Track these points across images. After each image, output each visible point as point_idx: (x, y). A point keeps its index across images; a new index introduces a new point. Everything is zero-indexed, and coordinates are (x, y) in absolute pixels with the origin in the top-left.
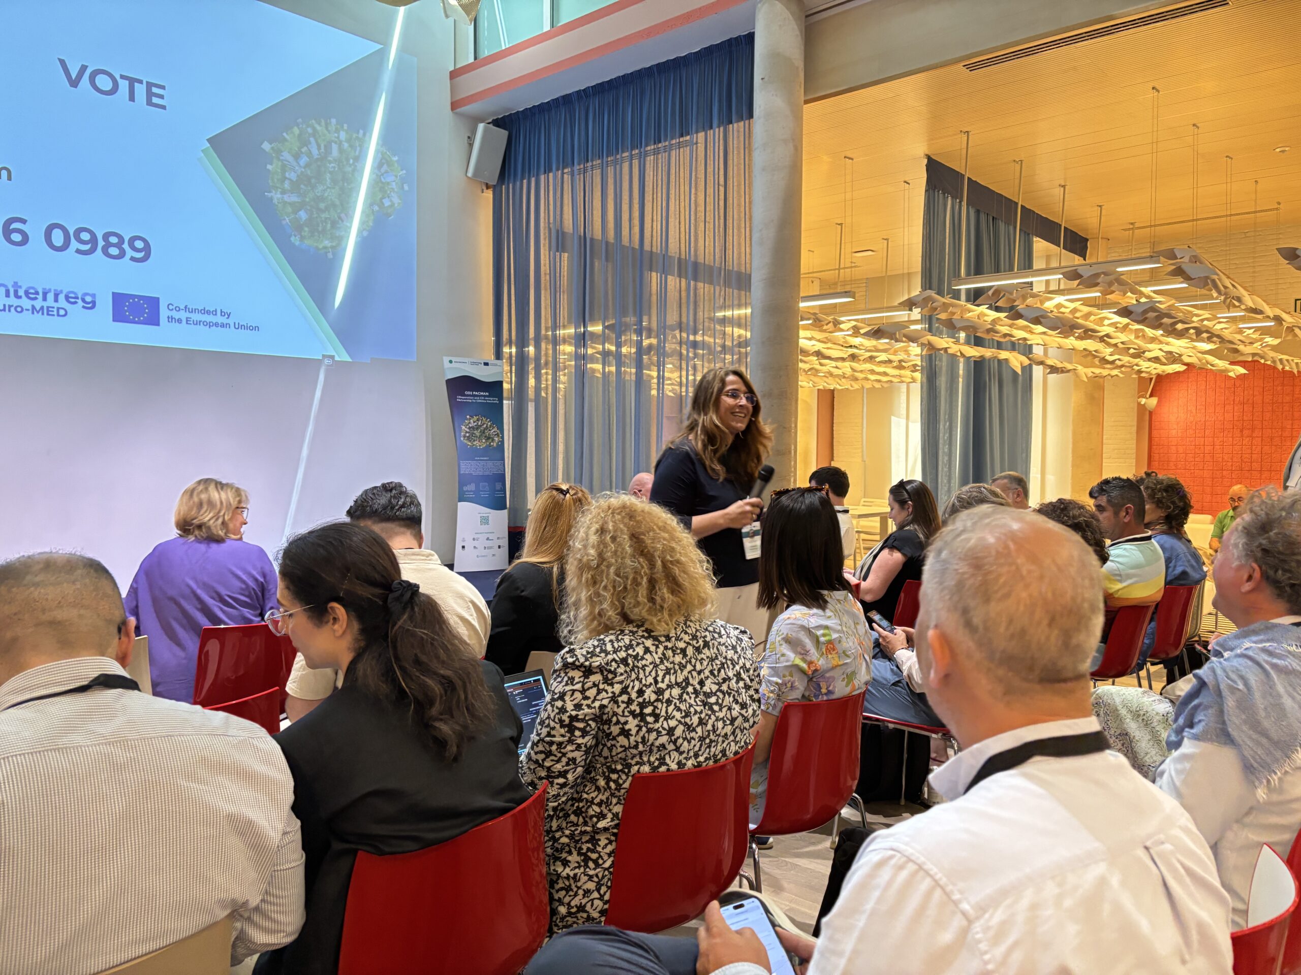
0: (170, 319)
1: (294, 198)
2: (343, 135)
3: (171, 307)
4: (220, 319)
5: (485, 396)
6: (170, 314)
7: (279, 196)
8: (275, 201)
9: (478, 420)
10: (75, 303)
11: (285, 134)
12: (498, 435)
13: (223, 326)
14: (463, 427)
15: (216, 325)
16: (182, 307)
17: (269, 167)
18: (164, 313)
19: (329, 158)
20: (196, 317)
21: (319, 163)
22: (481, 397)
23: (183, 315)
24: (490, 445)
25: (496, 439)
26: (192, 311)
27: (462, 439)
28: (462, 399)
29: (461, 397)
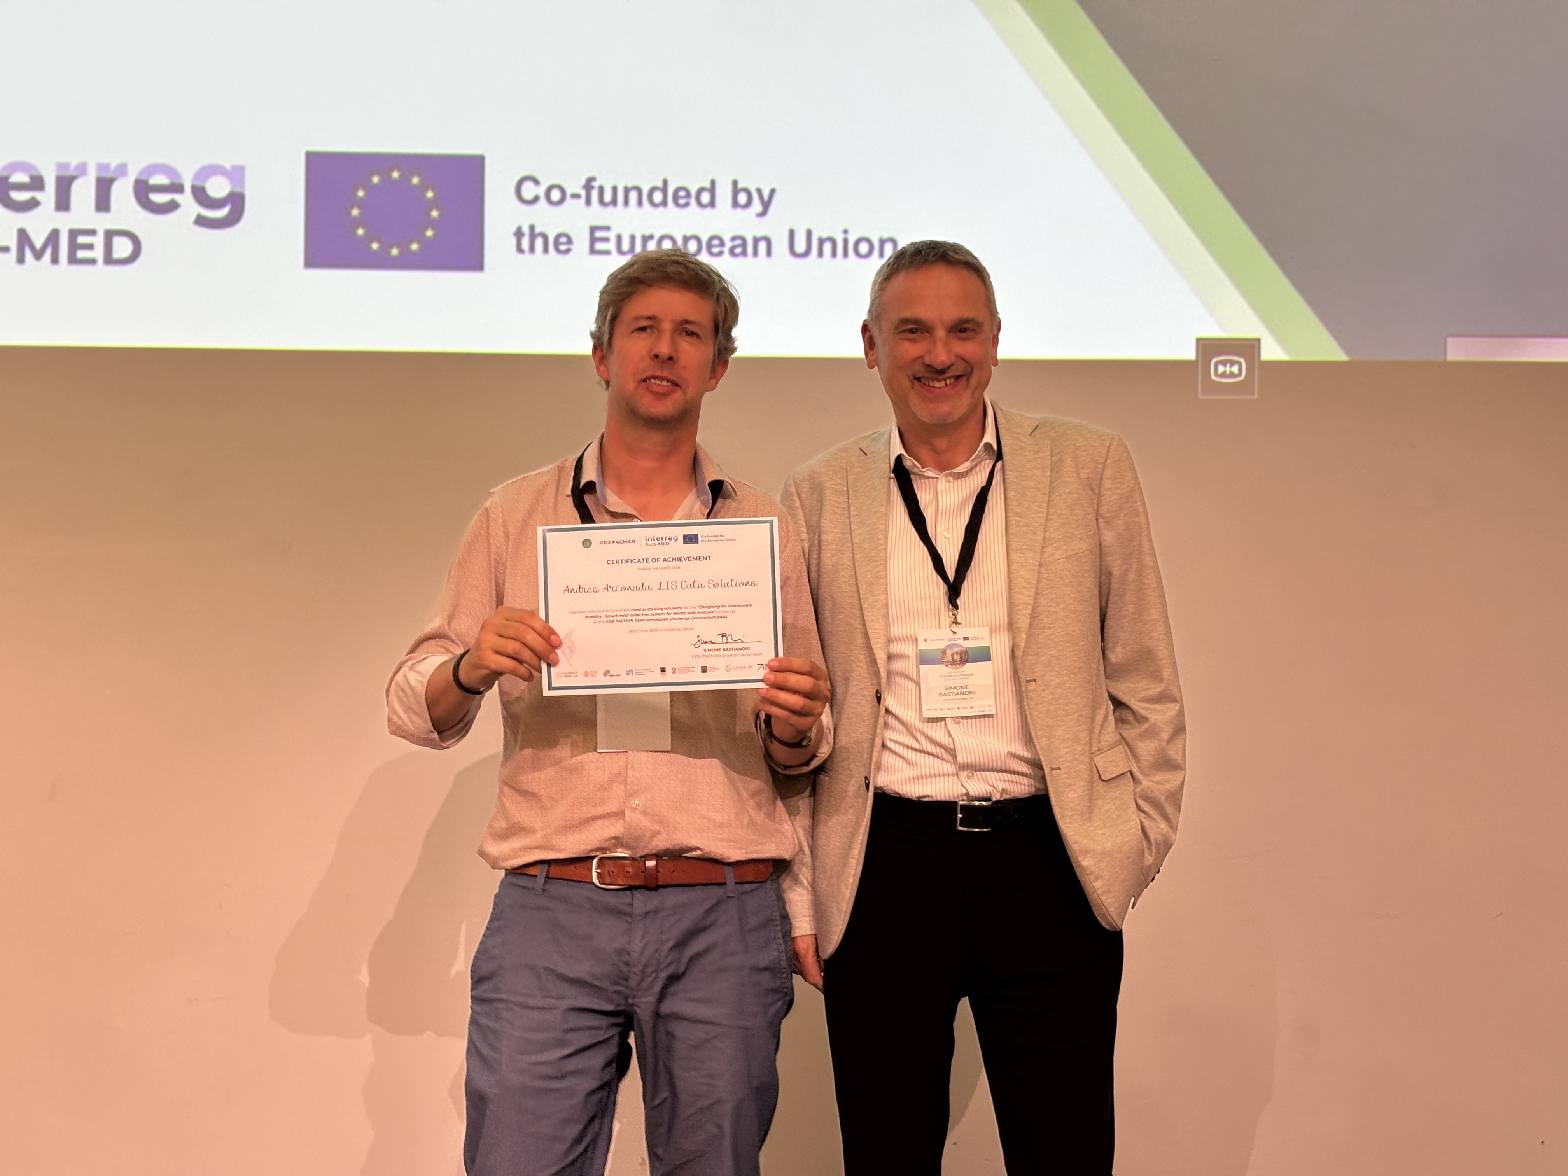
0: (526, 239)
3: (528, 191)
4: (726, 220)
6: (526, 217)
18: (501, 217)
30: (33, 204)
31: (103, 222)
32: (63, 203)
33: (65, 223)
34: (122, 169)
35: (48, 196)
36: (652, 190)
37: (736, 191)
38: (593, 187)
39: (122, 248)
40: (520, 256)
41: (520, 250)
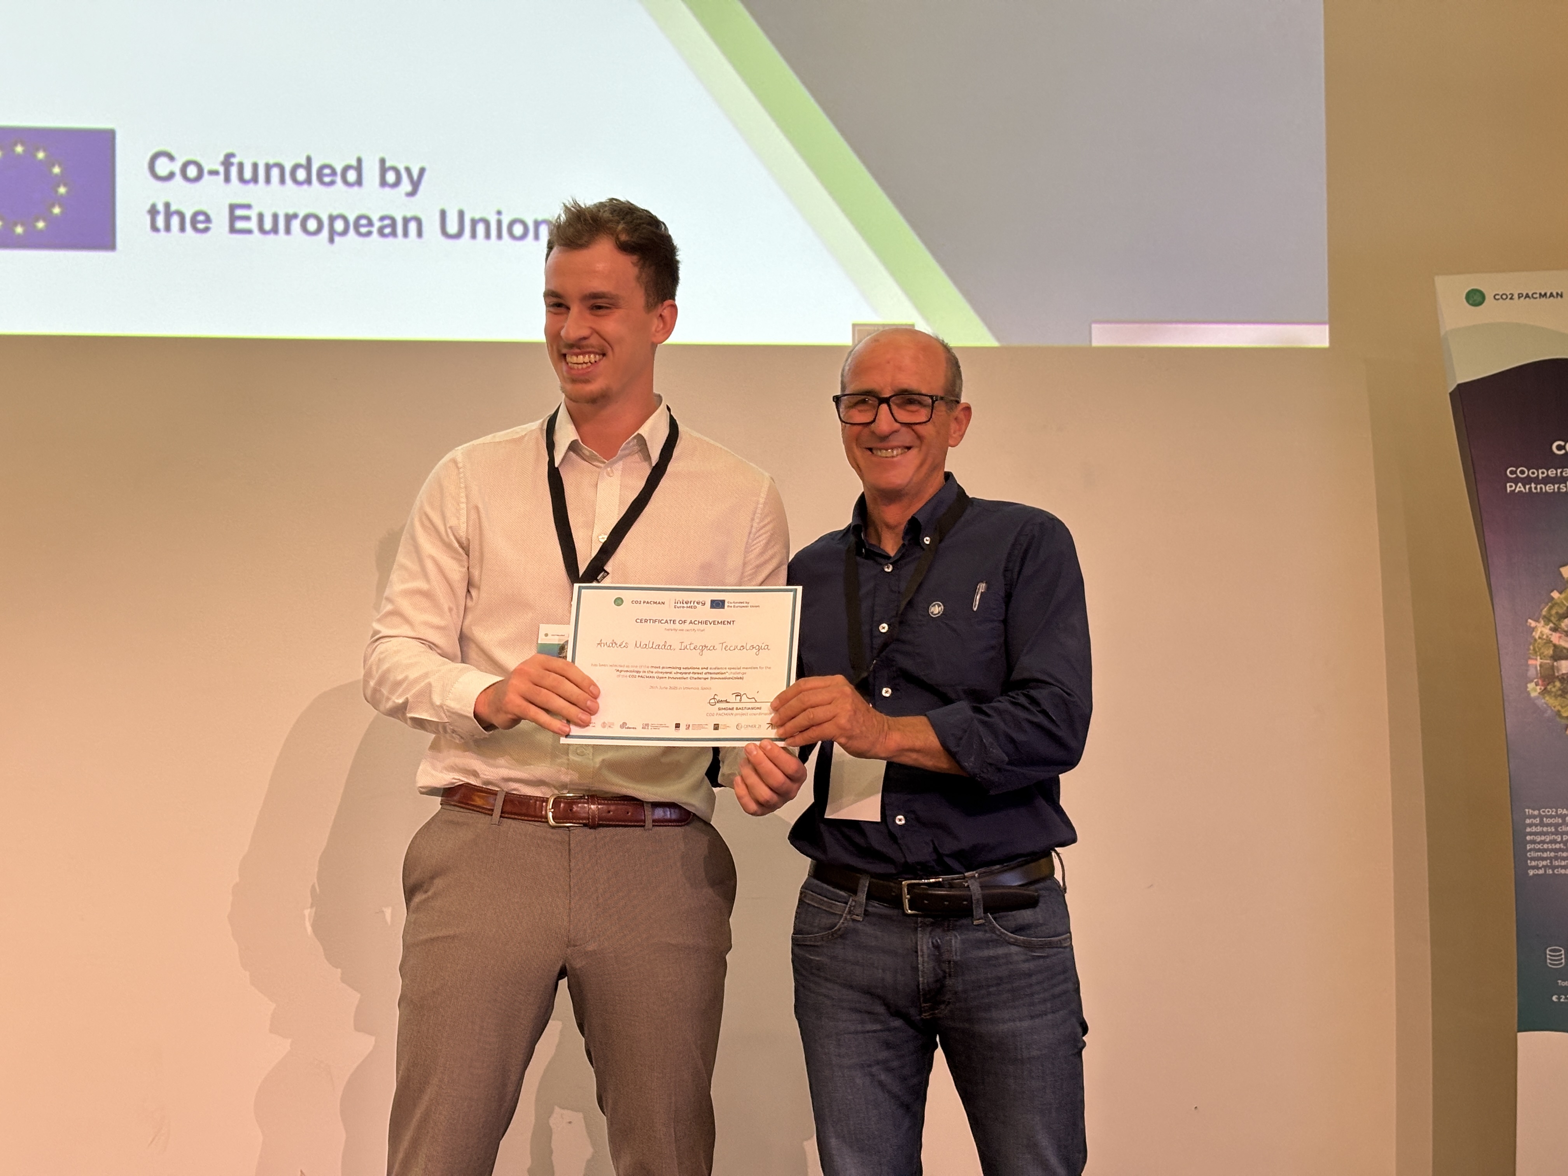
0: (162, 217)
3: (163, 167)
4: (374, 201)
6: (161, 194)
13: (389, 228)
14: (1542, 629)
15: (361, 226)
16: (212, 162)
18: (133, 192)
20: (271, 199)
23: (214, 197)
26: (256, 175)
27: (1534, 689)
28: (1547, 480)
29: (1541, 474)
36: (296, 167)
37: (384, 170)
38: (232, 164)
40: (155, 234)
41: (154, 228)
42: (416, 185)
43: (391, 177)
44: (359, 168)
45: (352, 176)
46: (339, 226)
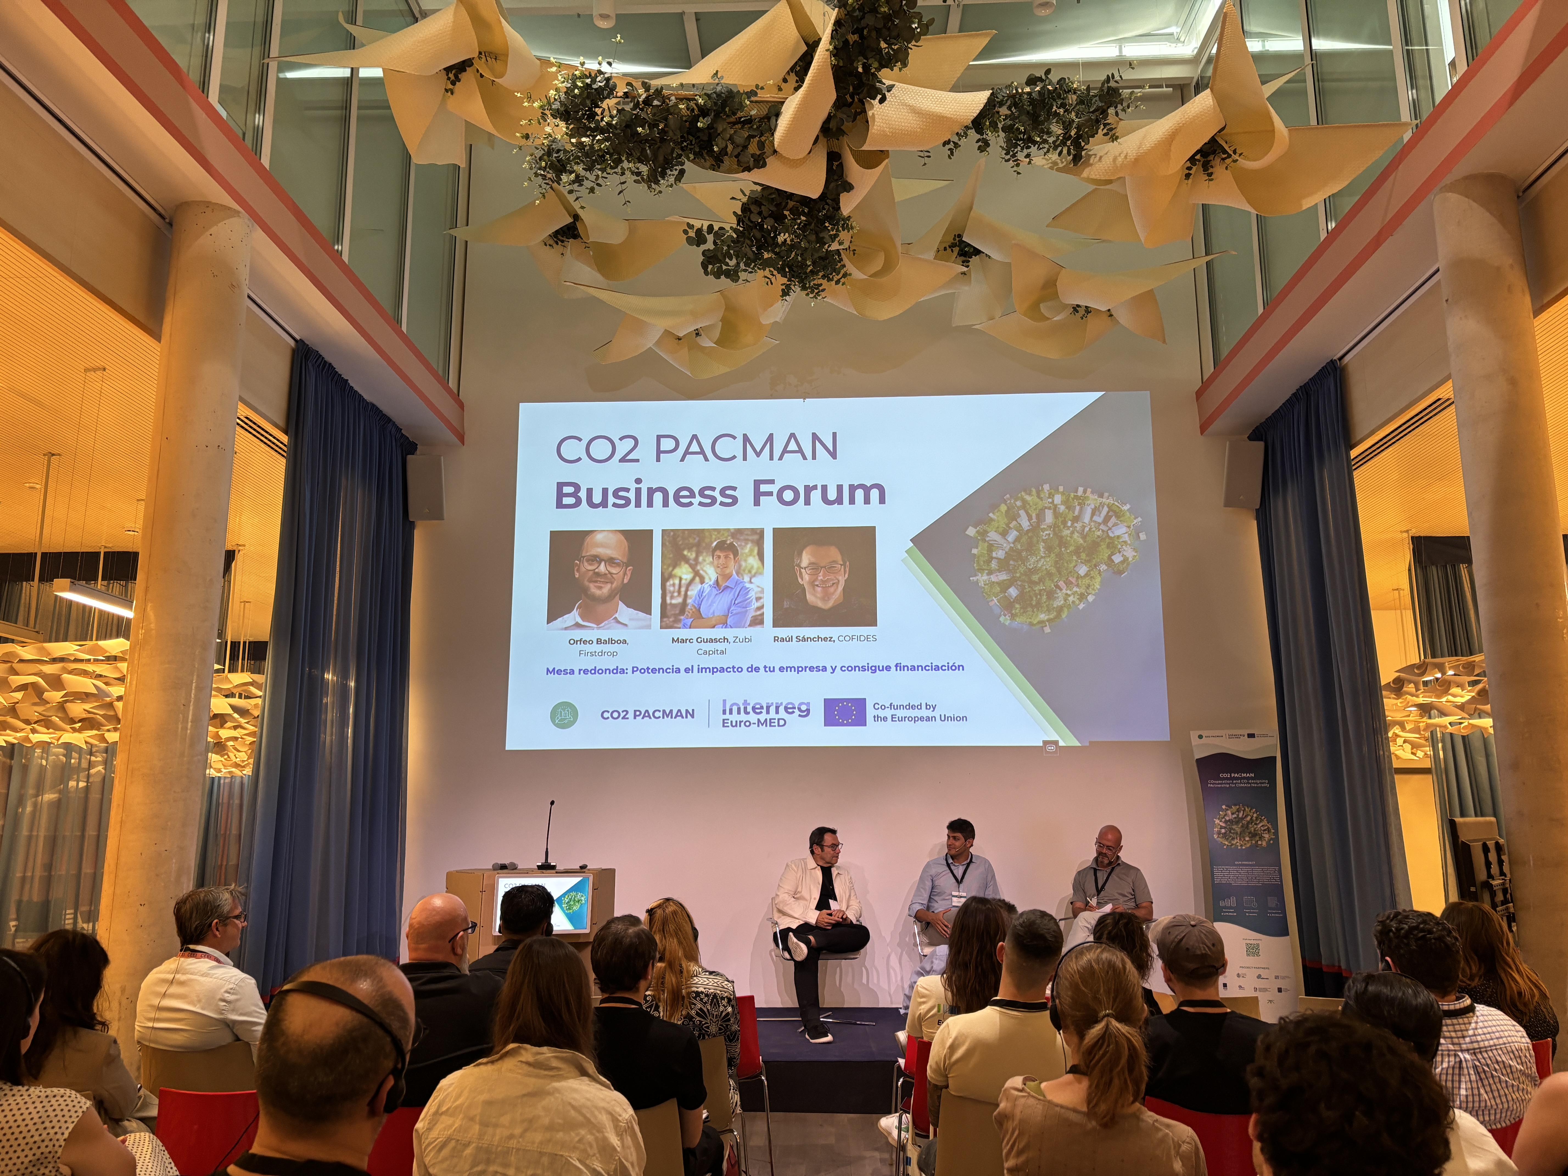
0: (877, 718)
1: (1003, 576)
2: (1058, 499)
3: (877, 706)
4: (924, 713)
5: (1248, 778)
6: (876, 713)
7: (985, 577)
8: (981, 584)
9: (1238, 811)
10: (793, 712)
11: (991, 515)
12: (1268, 830)
13: (928, 719)
14: (1217, 821)
15: (921, 719)
16: (887, 705)
17: (975, 551)
18: (870, 712)
19: (1042, 527)
20: (901, 713)
21: (1030, 535)
22: (1244, 780)
23: (888, 713)
24: (1256, 845)
25: (1266, 836)
26: (897, 708)
27: (1215, 836)
28: (1219, 784)
29: (1217, 782)
30: (761, 712)
31: (777, 717)
32: (768, 712)
33: (768, 717)
34: (782, 704)
35: (764, 711)
36: (906, 706)
37: (926, 705)
38: (892, 705)
39: (782, 722)
40: (875, 722)
42: (934, 709)
43: (928, 707)
44: (921, 706)
45: (919, 707)
46: (916, 719)
